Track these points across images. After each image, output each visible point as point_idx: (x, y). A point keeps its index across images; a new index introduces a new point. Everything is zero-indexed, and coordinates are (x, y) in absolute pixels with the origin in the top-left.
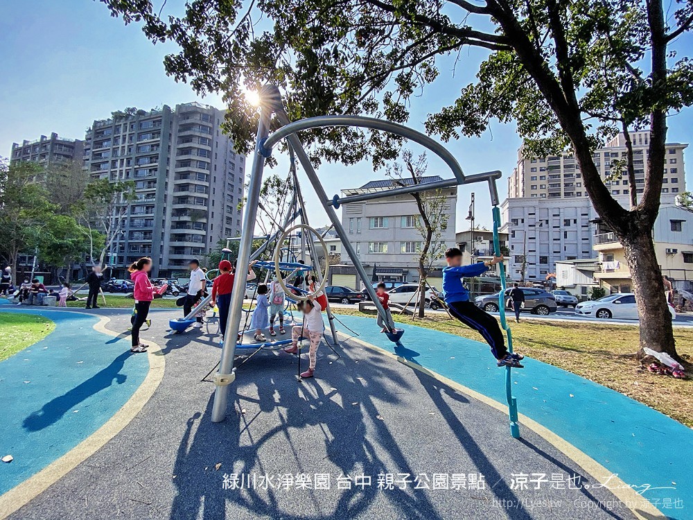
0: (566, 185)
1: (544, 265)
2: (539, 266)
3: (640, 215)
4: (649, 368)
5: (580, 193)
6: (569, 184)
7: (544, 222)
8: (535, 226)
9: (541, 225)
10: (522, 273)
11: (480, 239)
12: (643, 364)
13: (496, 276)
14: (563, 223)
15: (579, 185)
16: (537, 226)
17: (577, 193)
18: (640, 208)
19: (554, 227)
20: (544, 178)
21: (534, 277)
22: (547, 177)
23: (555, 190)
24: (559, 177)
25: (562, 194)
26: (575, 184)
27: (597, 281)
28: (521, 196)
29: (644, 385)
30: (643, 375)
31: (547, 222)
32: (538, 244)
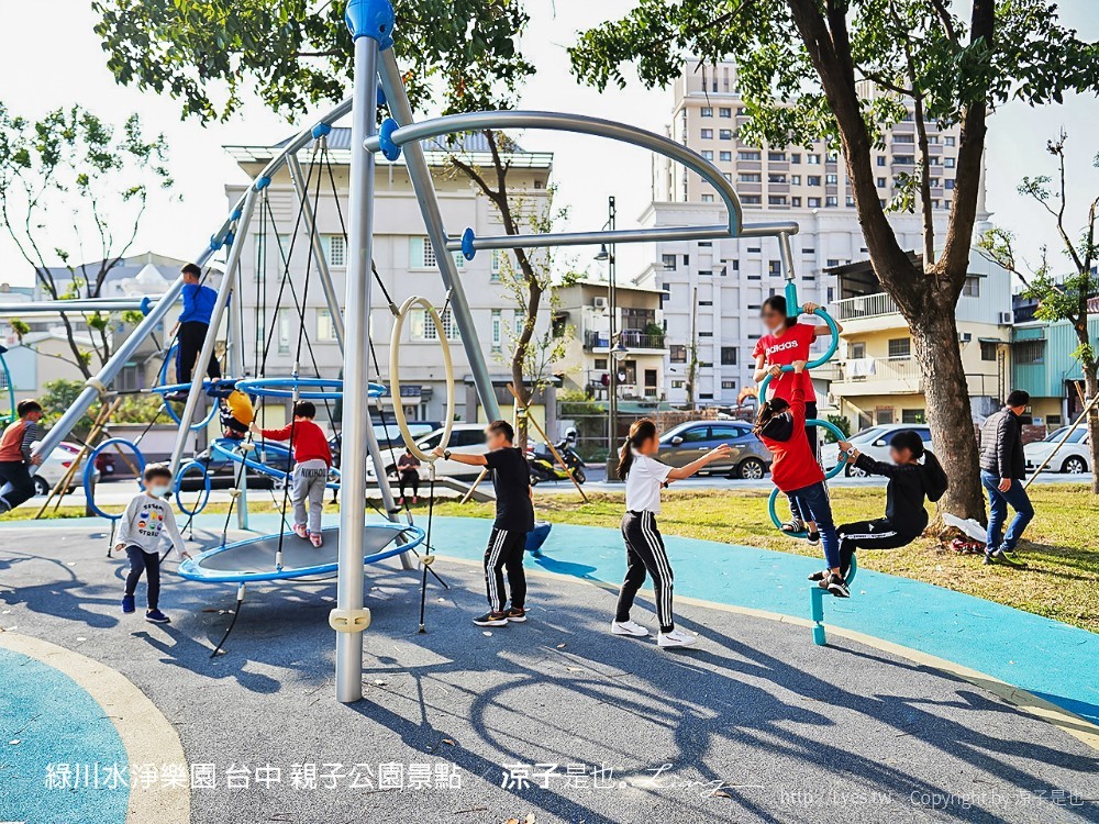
0: (773, 178)
1: (730, 370)
2: (720, 371)
3: (940, 282)
4: (951, 546)
5: (799, 199)
6: (779, 175)
7: (730, 266)
8: (710, 273)
9: (724, 273)
10: (689, 389)
11: (600, 303)
12: (942, 541)
13: (637, 398)
14: (767, 268)
15: (797, 179)
16: (717, 273)
17: (794, 198)
18: (939, 269)
19: (749, 278)
20: (727, 157)
21: (710, 396)
22: (735, 154)
23: (751, 188)
24: (759, 158)
25: (765, 199)
26: (789, 177)
27: (836, 403)
28: (680, 198)
29: (950, 570)
30: (944, 557)
31: (736, 264)
32: (717, 318)
